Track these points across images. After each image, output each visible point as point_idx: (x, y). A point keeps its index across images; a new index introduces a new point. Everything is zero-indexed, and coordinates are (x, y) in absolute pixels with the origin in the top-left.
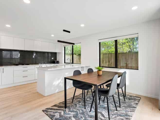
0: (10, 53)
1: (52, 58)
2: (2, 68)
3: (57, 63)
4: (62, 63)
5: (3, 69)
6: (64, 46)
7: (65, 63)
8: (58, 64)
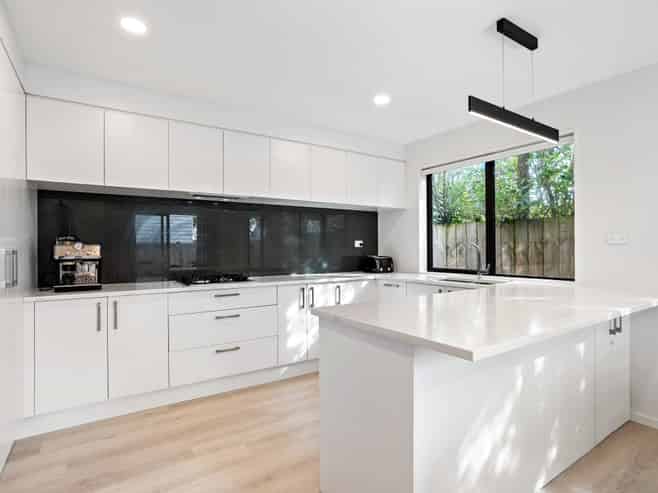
0: (162, 220)
1: (357, 244)
2: (111, 301)
3: (385, 271)
4: (417, 272)
5: (115, 303)
6: (428, 172)
7: (430, 268)
8: (388, 275)
